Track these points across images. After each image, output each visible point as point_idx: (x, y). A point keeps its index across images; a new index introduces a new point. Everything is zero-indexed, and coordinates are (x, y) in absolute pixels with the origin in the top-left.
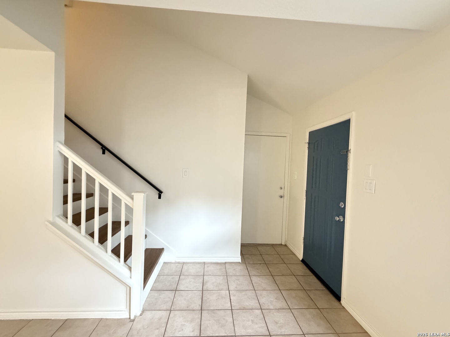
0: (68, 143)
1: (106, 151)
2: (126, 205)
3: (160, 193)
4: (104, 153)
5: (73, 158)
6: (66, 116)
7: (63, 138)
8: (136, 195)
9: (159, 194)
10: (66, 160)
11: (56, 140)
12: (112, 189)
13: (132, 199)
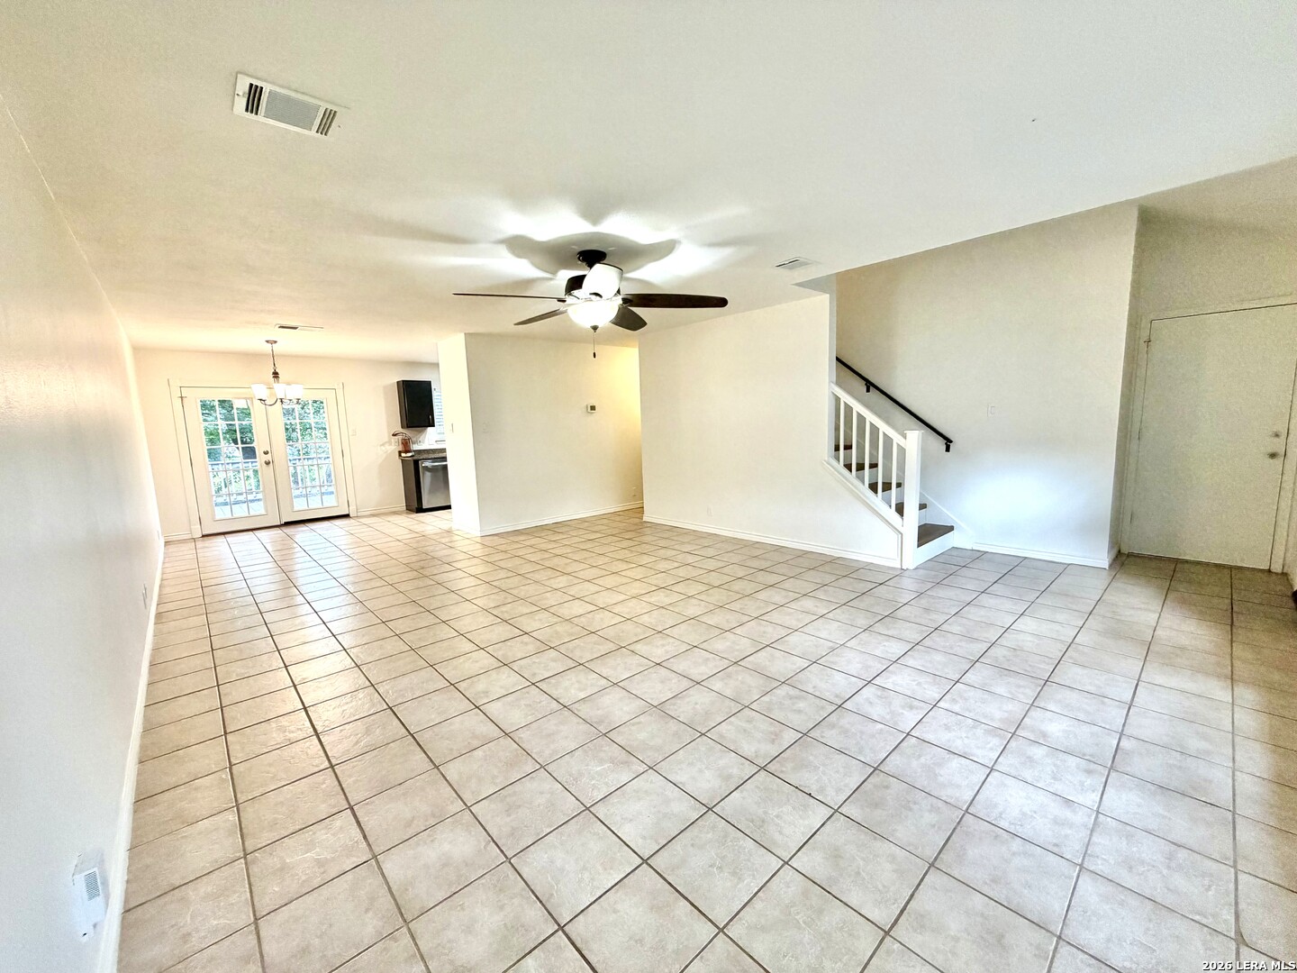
0: (839, 383)
1: (871, 388)
2: (898, 445)
3: (948, 442)
4: (868, 391)
5: (846, 398)
6: (838, 359)
7: (834, 379)
8: (909, 433)
9: (946, 444)
10: (838, 399)
11: (831, 382)
12: (883, 427)
13: (905, 438)
